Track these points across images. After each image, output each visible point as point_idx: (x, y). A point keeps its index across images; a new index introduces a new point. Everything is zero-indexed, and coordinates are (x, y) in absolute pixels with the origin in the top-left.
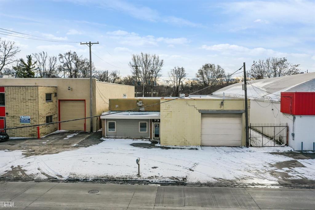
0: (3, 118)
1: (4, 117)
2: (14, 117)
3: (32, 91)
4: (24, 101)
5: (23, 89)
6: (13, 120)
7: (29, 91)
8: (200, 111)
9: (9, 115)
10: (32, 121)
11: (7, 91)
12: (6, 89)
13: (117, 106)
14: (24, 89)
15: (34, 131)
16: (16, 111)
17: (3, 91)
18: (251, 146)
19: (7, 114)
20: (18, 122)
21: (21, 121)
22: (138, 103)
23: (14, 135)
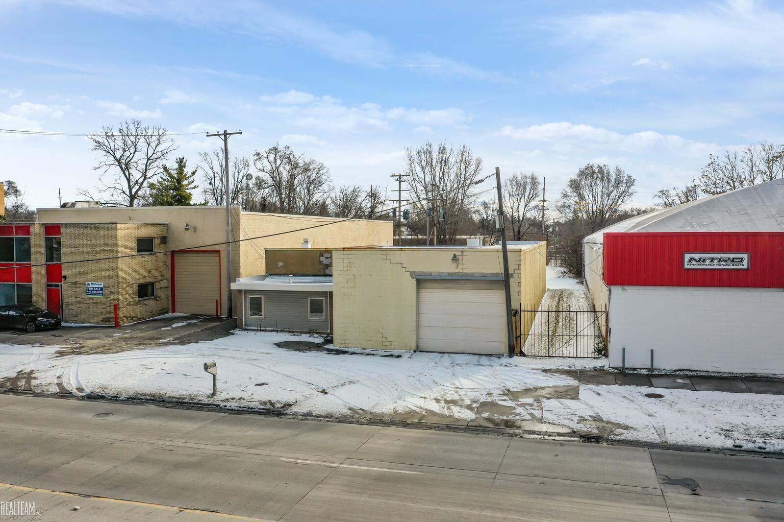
0: (58, 286)
1: (60, 284)
2: (75, 283)
3: (106, 233)
4: (94, 253)
5: (91, 229)
6: (74, 289)
7: (102, 233)
9: (68, 280)
10: (107, 293)
11: (64, 234)
12: (63, 229)
13: (281, 264)
14: (93, 230)
15: (111, 312)
16: (79, 272)
17: (59, 233)
18: (522, 354)
19: (65, 277)
20: (83, 294)
21: (88, 292)
22: (322, 259)
23: (76, 318)
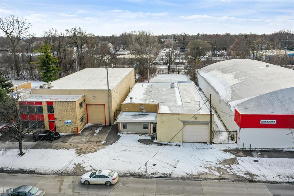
0: (53, 121)
2: (60, 121)
3: (72, 104)
4: (67, 111)
5: (65, 103)
6: (60, 122)
7: (70, 104)
8: (182, 121)
9: (57, 120)
10: (73, 124)
11: (55, 104)
13: (127, 108)
15: (75, 130)
16: (62, 117)
17: (52, 104)
18: (214, 143)
20: (64, 124)
21: (65, 123)
22: (141, 107)
23: (61, 132)
